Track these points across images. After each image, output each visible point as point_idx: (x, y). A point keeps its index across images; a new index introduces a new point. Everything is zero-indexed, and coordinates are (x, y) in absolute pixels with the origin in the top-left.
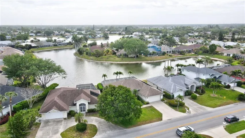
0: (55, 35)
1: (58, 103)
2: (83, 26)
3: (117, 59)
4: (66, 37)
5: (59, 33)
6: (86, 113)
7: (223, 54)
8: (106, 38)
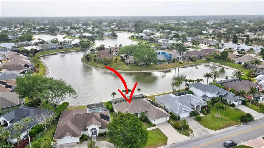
0: (60, 32)
1: (71, 129)
2: (88, 18)
3: (126, 67)
4: (72, 35)
5: (64, 29)
6: (97, 136)
7: (235, 61)
8: (115, 36)
